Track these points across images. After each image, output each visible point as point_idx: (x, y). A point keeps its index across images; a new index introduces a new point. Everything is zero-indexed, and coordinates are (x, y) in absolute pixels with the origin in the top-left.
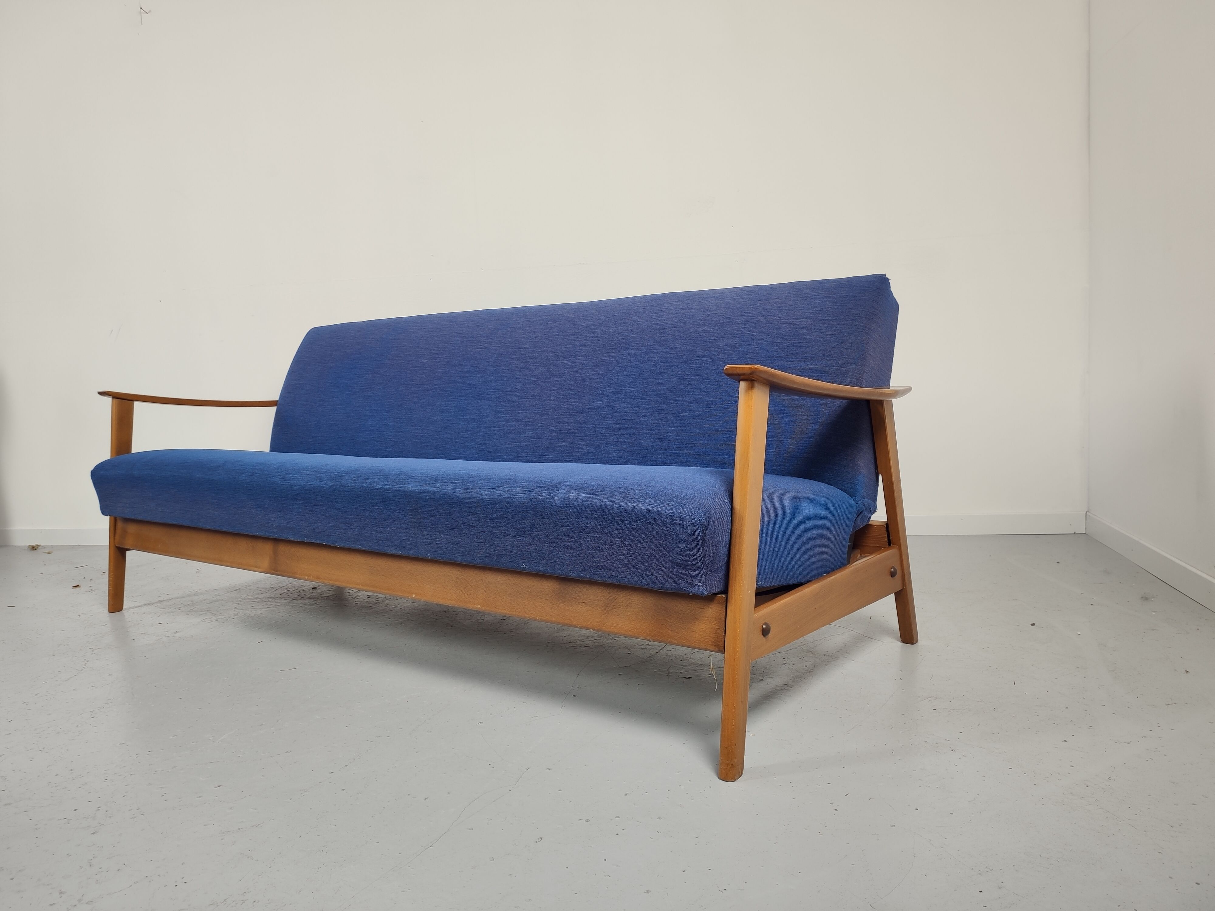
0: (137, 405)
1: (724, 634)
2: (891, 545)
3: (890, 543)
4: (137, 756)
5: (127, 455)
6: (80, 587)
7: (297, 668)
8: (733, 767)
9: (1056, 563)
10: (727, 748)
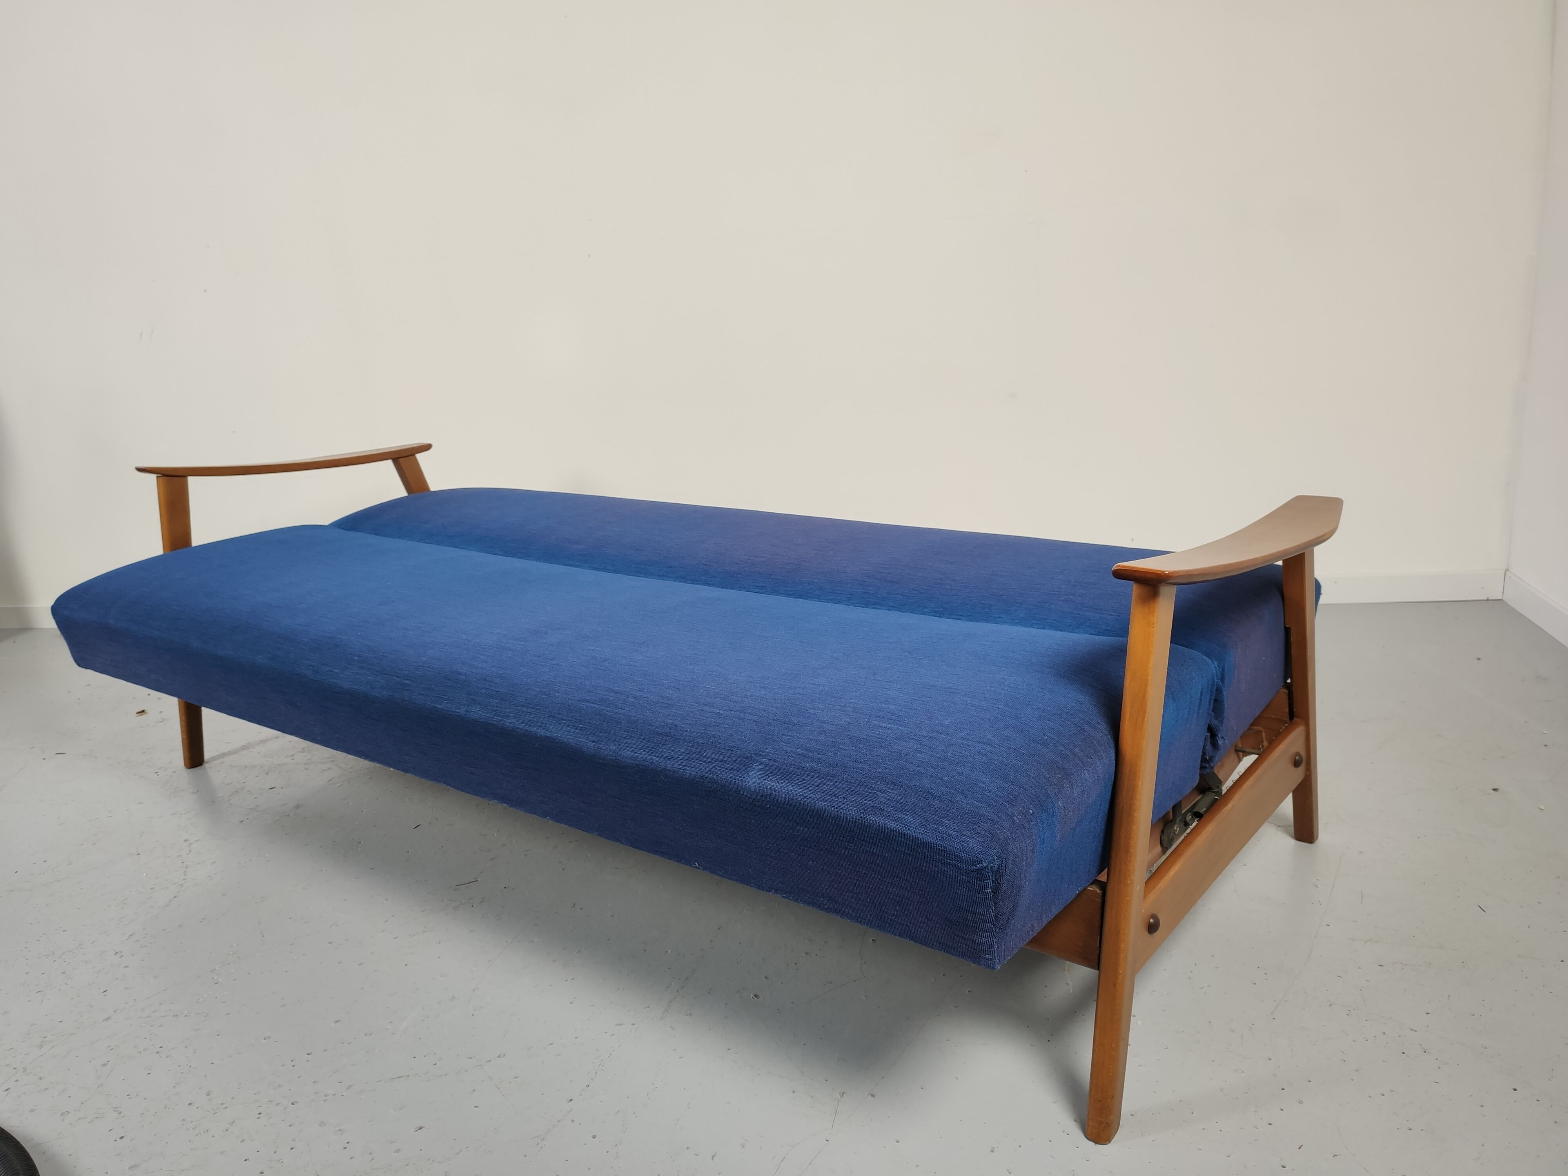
0: (192, 481)
1: (1098, 946)
2: (1293, 719)
3: (1292, 715)
4: (293, 1063)
5: (189, 548)
6: (146, 713)
7: (479, 880)
8: (1108, 1126)
9: (1476, 660)
10: (1100, 1101)
